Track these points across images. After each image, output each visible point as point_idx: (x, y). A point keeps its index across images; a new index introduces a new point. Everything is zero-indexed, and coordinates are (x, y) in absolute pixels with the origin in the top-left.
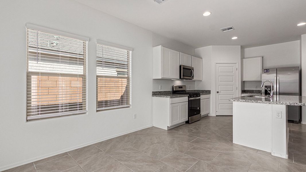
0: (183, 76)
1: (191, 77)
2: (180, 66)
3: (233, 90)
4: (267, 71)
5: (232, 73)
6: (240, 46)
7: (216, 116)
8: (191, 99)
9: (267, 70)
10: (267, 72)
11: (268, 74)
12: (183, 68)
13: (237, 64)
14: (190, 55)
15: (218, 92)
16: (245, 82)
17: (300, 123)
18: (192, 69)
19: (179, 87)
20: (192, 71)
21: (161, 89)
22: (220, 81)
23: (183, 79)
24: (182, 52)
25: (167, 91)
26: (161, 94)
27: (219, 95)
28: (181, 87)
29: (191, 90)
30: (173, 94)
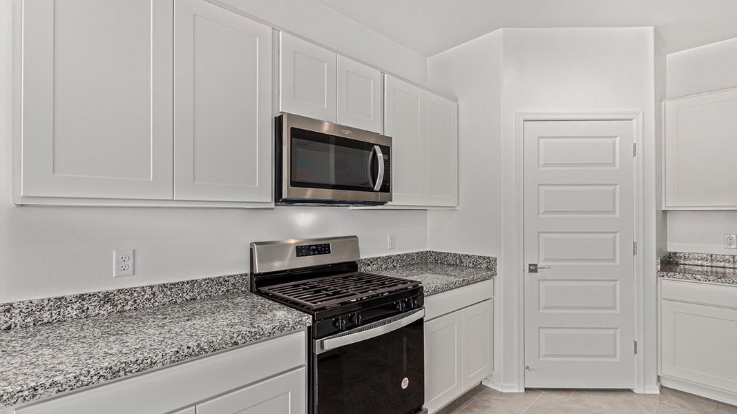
0: (294, 183)
1: (372, 190)
2: (279, 122)
3: (614, 260)
5: (612, 168)
7: (526, 389)
12: (295, 133)
13: (634, 120)
14: (376, 68)
15: (534, 269)
16: (669, 216)
18: (381, 146)
19: (301, 251)
20: (380, 154)
21: (130, 271)
22: (545, 212)
23: (290, 202)
24: (293, 34)
25: (199, 276)
26: (127, 308)
27: (539, 280)
28: (322, 248)
29: (403, 256)
30: (251, 291)
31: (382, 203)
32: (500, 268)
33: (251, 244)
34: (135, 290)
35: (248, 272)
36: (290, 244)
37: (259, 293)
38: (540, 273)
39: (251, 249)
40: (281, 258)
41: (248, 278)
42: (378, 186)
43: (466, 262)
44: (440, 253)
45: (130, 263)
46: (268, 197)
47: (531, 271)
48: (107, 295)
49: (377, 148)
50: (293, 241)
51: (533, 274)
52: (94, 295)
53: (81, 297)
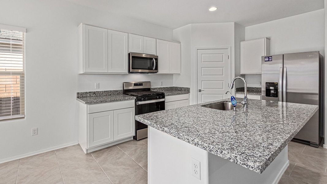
0: (132, 69)
1: (152, 69)
2: (129, 54)
3: (223, 88)
4: (269, 59)
5: (222, 62)
6: (234, 23)
8: (140, 103)
9: (269, 57)
10: (269, 61)
11: (270, 64)
12: (133, 57)
13: (228, 49)
14: (154, 38)
15: (200, 91)
17: (322, 146)
18: (155, 58)
19: (136, 85)
20: (154, 61)
21: (98, 88)
22: (203, 75)
23: (132, 73)
24: (132, 34)
25: (112, 90)
26: (98, 95)
27: (202, 94)
28: (141, 84)
29: (165, 88)
30: (123, 94)
31: (156, 73)
32: (191, 91)
33: (123, 83)
34: (99, 92)
35: (123, 89)
36: (133, 83)
37: (125, 94)
38: (202, 92)
39: (123, 84)
40: (131, 86)
41: (123, 91)
42: (154, 69)
43: (183, 89)
44: (176, 87)
45: (98, 86)
46: (127, 71)
47: (199, 91)
48: (94, 92)
49: (154, 59)
50: (134, 82)
51: (200, 92)
52: (92, 92)
53: (90, 92)
